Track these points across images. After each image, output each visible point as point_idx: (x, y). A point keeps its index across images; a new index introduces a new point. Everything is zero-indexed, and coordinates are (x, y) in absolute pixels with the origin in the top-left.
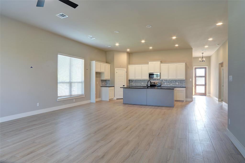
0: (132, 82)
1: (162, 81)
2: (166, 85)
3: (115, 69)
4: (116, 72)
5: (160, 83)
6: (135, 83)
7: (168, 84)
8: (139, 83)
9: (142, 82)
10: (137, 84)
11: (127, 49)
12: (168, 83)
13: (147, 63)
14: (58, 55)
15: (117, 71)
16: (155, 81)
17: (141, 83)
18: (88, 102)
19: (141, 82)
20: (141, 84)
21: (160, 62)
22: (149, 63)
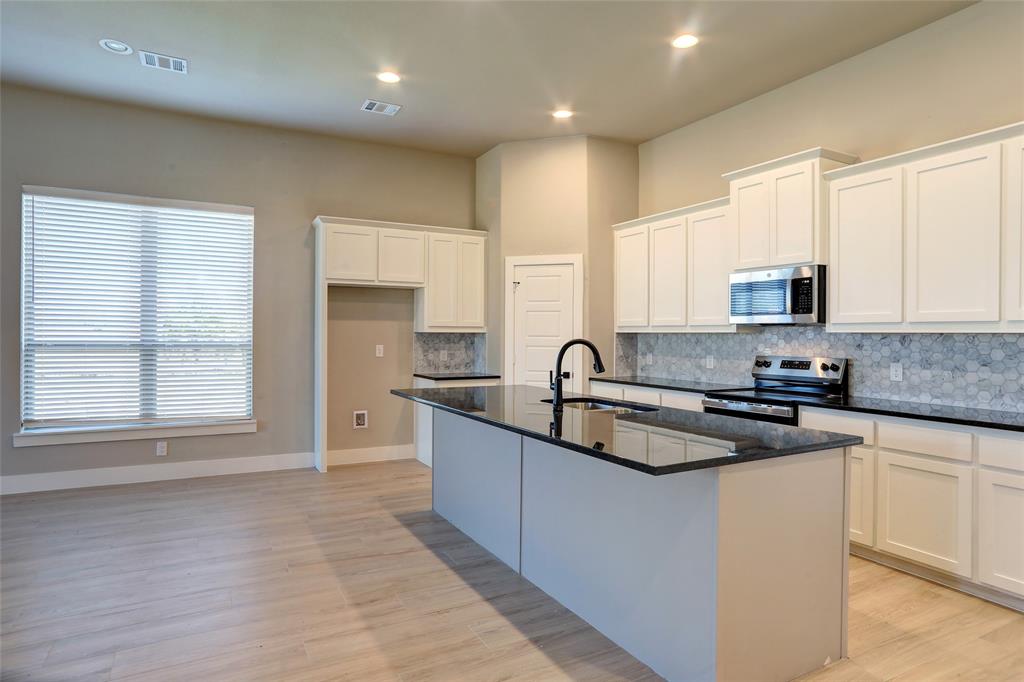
0: (650, 349)
1: (859, 346)
2: (895, 387)
3: (507, 258)
4: (509, 285)
5: (835, 368)
6: (669, 358)
7: (927, 374)
8: (688, 356)
9: (708, 352)
10: (673, 368)
11: (553, 109)
12: (916, 370)
13: (720, 194)
14: (25, 197)
15: (521, 275)
16: (795, 343)
17: (703, 361)
18: (293, 461)
19: (699, 350)
20: (699, 367)
21: (817, 161)
22: (735, 184)
